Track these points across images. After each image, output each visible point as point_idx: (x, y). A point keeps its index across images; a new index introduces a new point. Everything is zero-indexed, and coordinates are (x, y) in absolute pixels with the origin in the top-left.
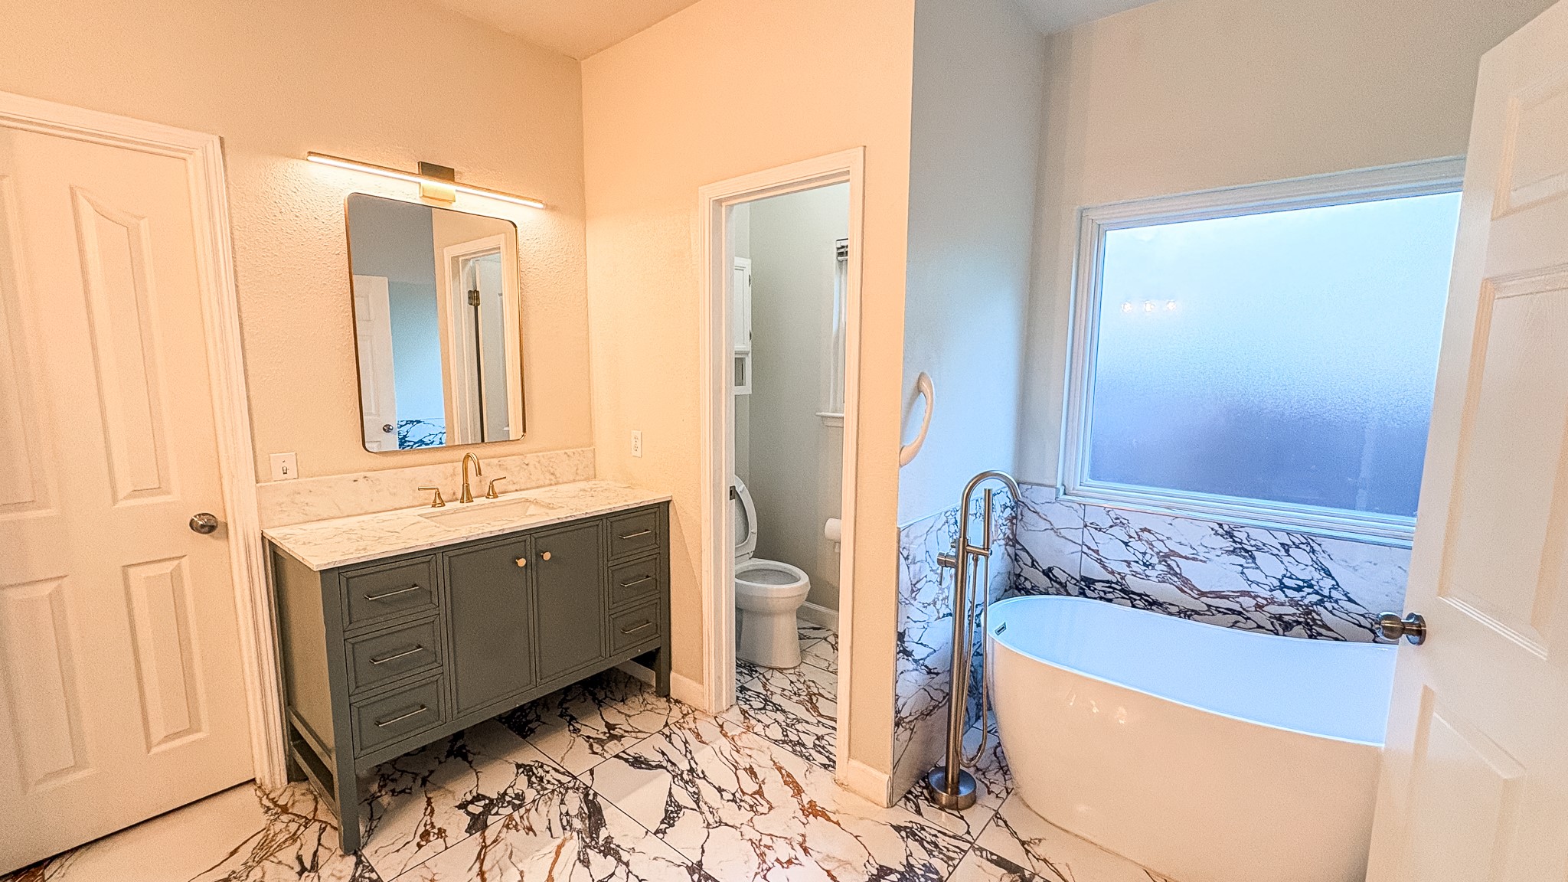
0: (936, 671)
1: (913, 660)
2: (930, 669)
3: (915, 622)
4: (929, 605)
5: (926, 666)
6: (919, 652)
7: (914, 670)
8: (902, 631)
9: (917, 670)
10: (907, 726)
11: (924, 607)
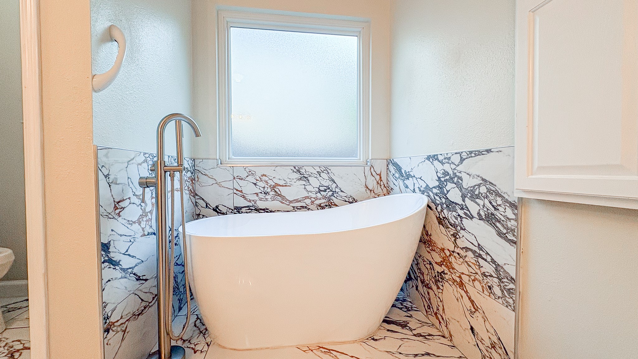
0: (144, 278)
1: (121, 269)
2: (139, 277)
3: (121, 235)
4: (134, 222)
5: (134, 274)
6: (126, 263)
7: (122, 278)
8: (106, 242)
9: (126, 278)
10: (119, 329)
11: (130, 224)
